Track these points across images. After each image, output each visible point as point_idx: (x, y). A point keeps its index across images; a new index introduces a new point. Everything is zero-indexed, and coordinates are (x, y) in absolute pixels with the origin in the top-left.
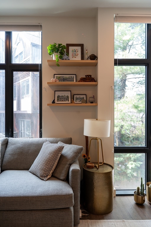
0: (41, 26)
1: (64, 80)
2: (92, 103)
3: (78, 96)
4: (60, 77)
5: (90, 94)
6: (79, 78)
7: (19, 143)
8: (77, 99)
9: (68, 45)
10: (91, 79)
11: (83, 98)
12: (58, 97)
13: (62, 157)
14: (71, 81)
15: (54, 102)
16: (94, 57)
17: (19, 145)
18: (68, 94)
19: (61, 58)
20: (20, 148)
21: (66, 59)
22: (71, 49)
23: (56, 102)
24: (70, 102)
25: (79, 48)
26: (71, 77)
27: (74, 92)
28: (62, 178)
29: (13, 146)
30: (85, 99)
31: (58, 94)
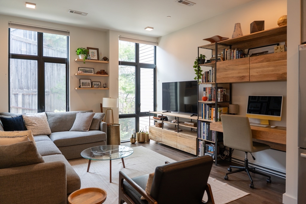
0: (69, 32)
1: (86, 71)
2: (105, 88)
3: (95, 83)
4: (83, 69)
5: (103, 82)
6: (96, 71)
7: (58, 115)
8: (95, 85)
9: (88, 48)
10: (104, 72)
11: (99, 84)
12: (83, 83)
13: (94, 120)
14: (91, 73)
15: (80, 87)
16: (106, 59)
18: (89, 81)
19: (86, 58)
20: (60, 118)
21: (89, 59)
22: (90, 51)
23: (81, 87)
24: (90, 87)
25: (96, 51)
26: (91, 70)
27: (93, 80)
28: (97, 129)
29: (53, 118)
30: (100, 85)
31: (82, 81)
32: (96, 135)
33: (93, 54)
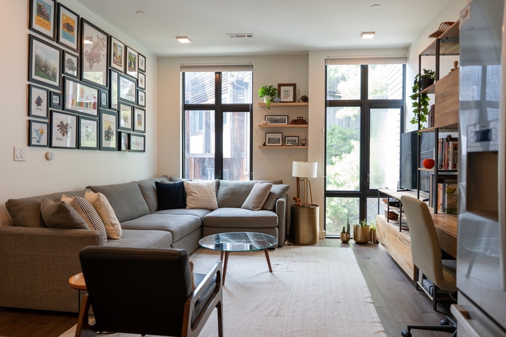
0: (252, 66)
1: (276, 121)
2: (303, 145)
3: (290, 138)
4: (271, 118)
5: (302, 137)
6: (291, 120)
7: (231, 185)
8: (288, 141)
9: (280, 85)
10: (302, 122)
11: (295, 140)
12: (269, 139)
13: (271, 194)
14: (282, 123)
15: (264, 145)
16: (305, 99)
17: (231, 186)
18: (279, 136)
19: (272, 101)
20: (232, 189)
21: (277, 102)
22: (283, 88)
23: (267, 144)
24: (281, 144)
25: (291, 88)
26: (283, 118)
27: (286, 134)
28: (270, 209)
29: (225, 188)
30: (297, 142)
31: (269, 136)
32: (261, 217)
33: (287, 95)
